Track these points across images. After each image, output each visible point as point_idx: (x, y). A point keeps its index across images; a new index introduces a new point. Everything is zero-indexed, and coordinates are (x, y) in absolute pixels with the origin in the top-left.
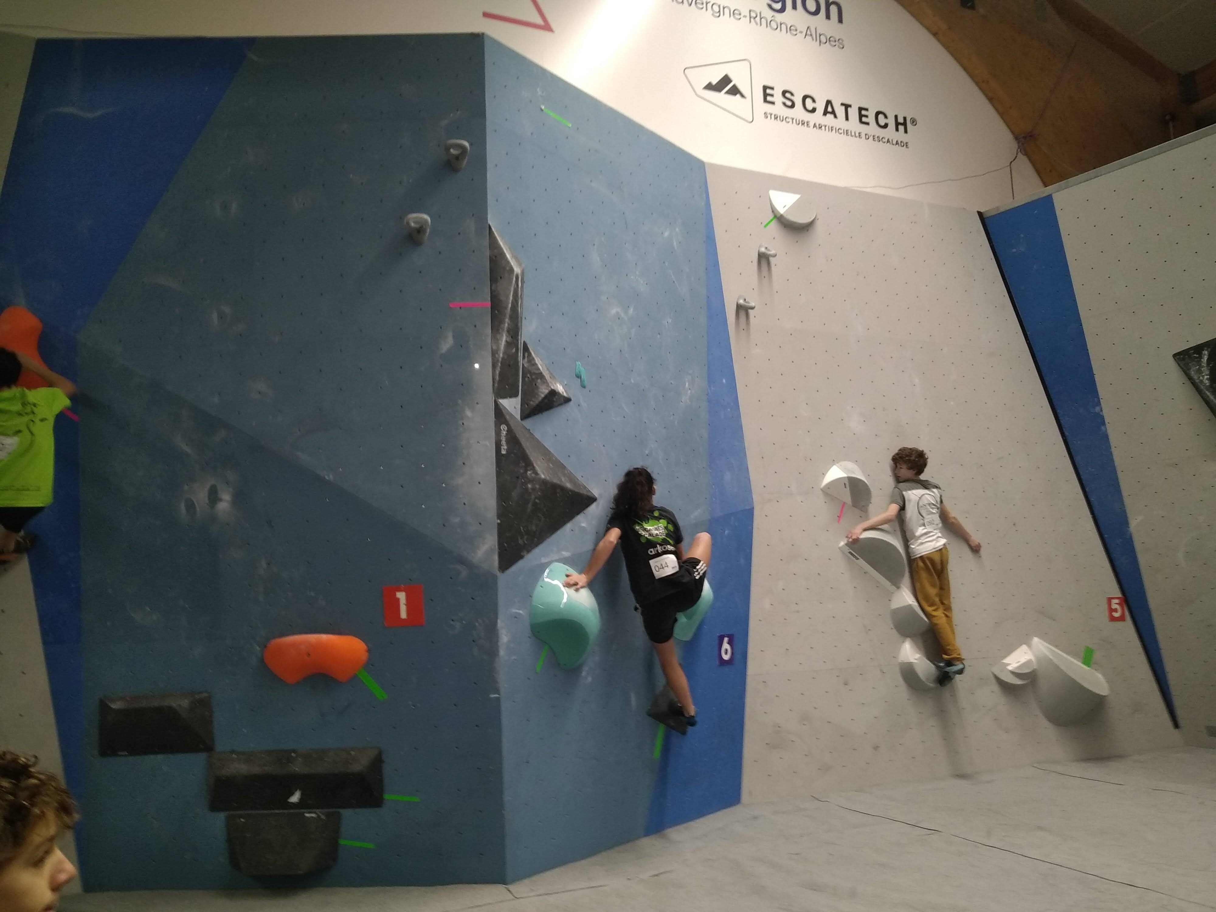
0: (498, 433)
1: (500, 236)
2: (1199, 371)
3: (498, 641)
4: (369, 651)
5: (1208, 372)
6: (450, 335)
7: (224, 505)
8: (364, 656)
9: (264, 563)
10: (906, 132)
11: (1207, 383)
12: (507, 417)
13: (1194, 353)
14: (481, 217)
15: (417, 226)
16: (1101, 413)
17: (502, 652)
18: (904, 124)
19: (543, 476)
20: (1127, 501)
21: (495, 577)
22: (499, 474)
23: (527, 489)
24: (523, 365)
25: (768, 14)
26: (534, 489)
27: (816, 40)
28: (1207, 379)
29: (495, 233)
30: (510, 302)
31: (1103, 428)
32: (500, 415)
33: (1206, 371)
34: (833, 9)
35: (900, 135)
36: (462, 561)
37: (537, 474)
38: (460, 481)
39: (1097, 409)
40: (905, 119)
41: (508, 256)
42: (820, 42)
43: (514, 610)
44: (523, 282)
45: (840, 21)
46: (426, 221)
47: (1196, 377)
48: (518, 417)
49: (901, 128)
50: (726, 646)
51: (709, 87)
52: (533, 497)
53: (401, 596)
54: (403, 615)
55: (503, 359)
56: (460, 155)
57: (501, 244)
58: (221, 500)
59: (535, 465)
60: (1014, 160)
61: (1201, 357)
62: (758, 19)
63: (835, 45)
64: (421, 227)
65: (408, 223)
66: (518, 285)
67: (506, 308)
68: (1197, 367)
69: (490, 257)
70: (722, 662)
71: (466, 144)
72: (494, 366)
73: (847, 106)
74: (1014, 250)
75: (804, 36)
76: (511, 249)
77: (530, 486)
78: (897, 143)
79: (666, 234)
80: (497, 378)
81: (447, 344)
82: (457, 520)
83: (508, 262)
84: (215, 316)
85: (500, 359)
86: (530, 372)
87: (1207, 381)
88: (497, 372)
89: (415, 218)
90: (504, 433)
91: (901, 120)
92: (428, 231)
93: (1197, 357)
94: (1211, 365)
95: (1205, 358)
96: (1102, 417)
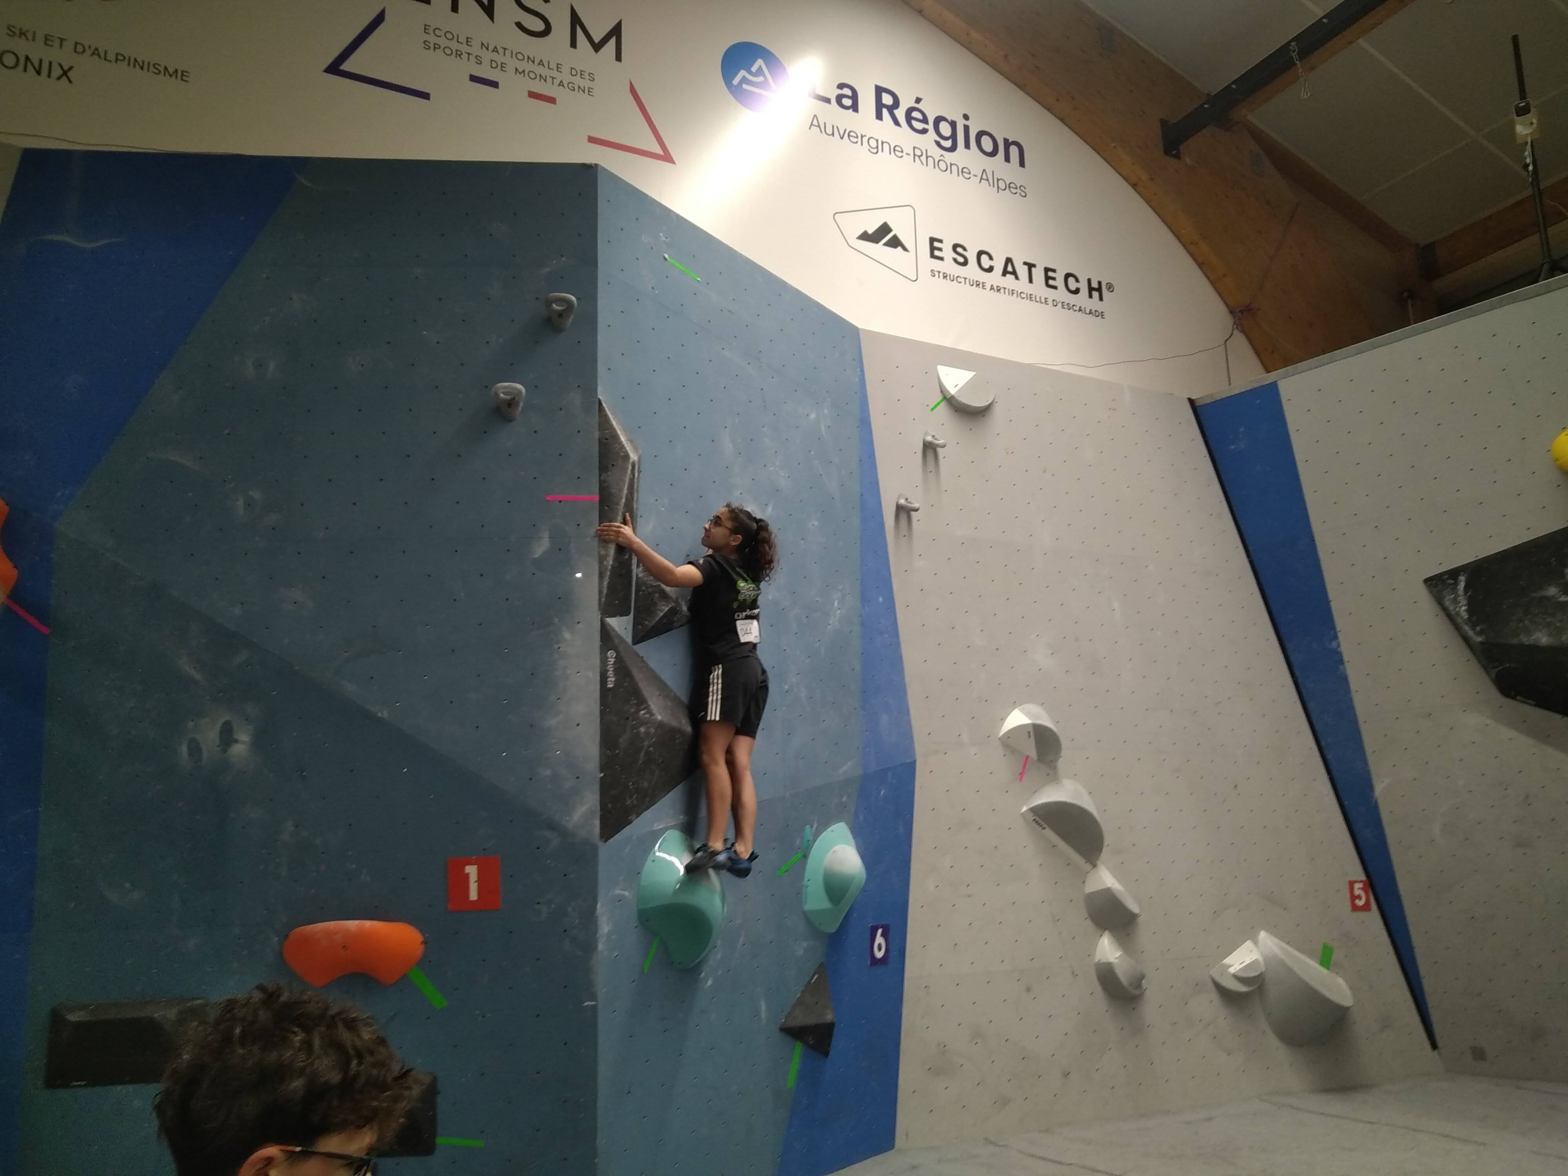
0: (604, 661)
1: (612, 414)
2: (1455, 601)
3: (596, 932)
4: (425, 943)
5: (1465, 602)
6: (546, 535)
7: (241, 748)
8: (419, 950)
9: (289, 825)
10: (1101, 299)
11: (1465, 615)
12: (616, 641)
13: (1448, 579)
14: (592, 390)
15: (509, 397)
16: (1339, 649)
17: (601, 946)
18: (1099, 290)
19: (659, 717)
20: (1371, 759)
21: (595, 849)
22: (603, 713)
23: (638, 733)
24: (637, 575)
25: (936, 152)
26: (647, 734)
27: (994, 186)
28: (1465, 611)
29: (607, 410)
30: (624, 496)
31: (1341, 667)
32: (606, 635)
33: (1463, 601)
34: (1014, 150)
35: (1094, 303)
36: (554, 826)
37: (652, 714)
38: (552, 722)
39: (1334, 644)
40: (1100, 283)
41: (623, 438)
42: (998, 187)
43: (618, 892)
44: (639, 472)
45: (1022, 164)
46: (520, 392)
47: (1451, 608)
48: (629, 640)
49: (1095, 294)
50: (879, 940)
51: (865, 237)
52: (646, 743)
53: (472, 871)
54: (473, 895)
55: (613, 566)
56: (564, 310)
57: (614, 423)
58: (236, 741)
59: (650, 703)
60: (1230, 337)
61: (1456, 584)
62: (923, 158)
63: (1016, 193)
64: (514, 399)
65: (496, 394)
66: (634, 476)
67: (618, 504)
68: (1453, 596)
69: (599, 440)
70: (875, 961)
71: (573, 298)
72: (601, 576)
73: (1030, 266)
74: (1233, 447)
75: (979, 180)
76: (625, 430)
77: (642, 730)
78: (1091, 313)
79: (813, 416)
80: (605, 591)
81: (541, 547)
82: (548, 772)
83: (623, 447)
84: (240, 503)
85: (610, 567)
86: (645, 584)
87: (1465, 613)
88: (605, 583)
89: (505, 388)
90: (612, 661)
91: (1095, 285)
92: (521, 404)
93: (1453, 584)
94: (1469, 594)
95: (1462, 586)
96: (1340, 654)
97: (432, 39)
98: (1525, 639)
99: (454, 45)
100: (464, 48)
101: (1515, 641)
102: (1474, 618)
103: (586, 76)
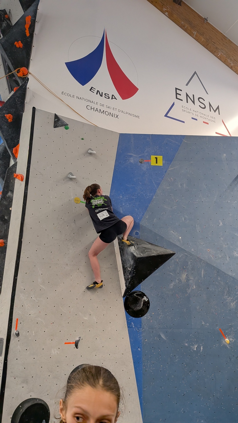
97: (184, 109)
99: (188, 110)
100: (190, 111)
103: (214, 118)
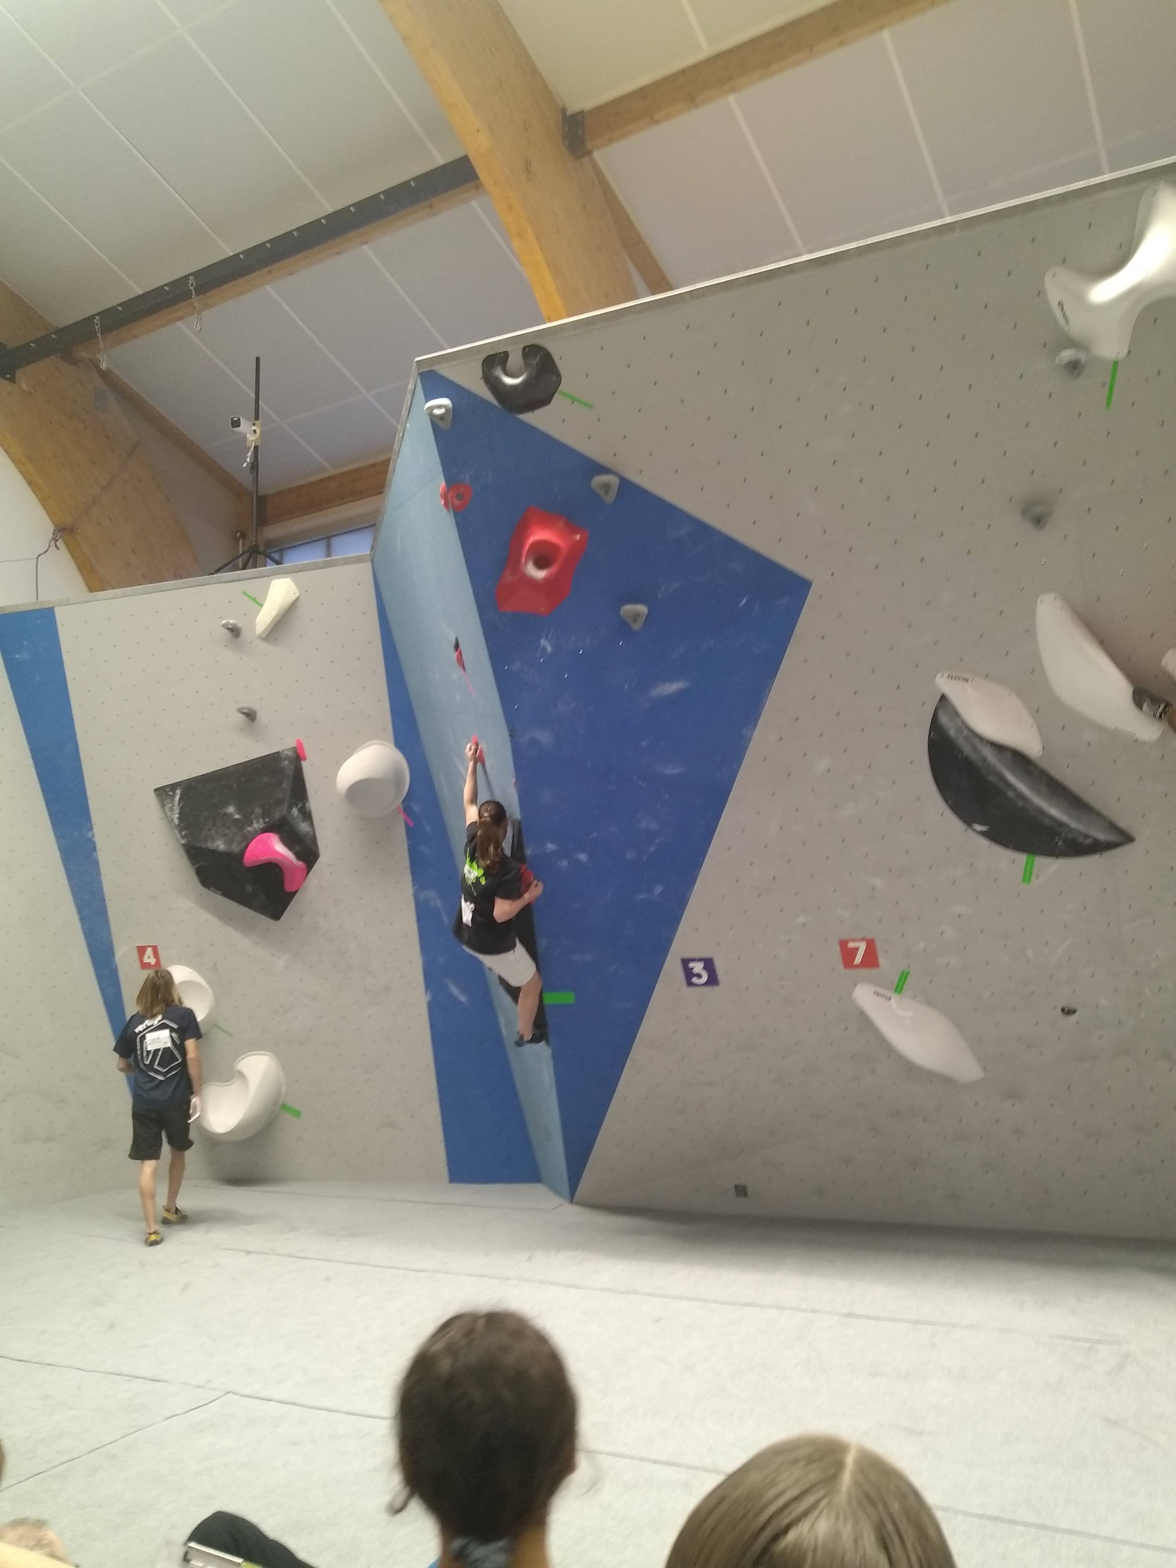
2: (172, 809)
11: (177, 822)
13: (170, 791)
16: (93, 839)
20: (114, 930)
28: (177, 818)
31: (94, 854)
33: (177, 810)
39: (90, 834)
47: (169, 814)
60: (45, 552)
61: (174, 796)
68: (171, 805)
87: (177, 820)
93: (172, 795)
94: (181, 805)
95: (178, 797)
96: (94, 843)
98: (211, 845)
101: (204, 846)
102: (182, 825)
